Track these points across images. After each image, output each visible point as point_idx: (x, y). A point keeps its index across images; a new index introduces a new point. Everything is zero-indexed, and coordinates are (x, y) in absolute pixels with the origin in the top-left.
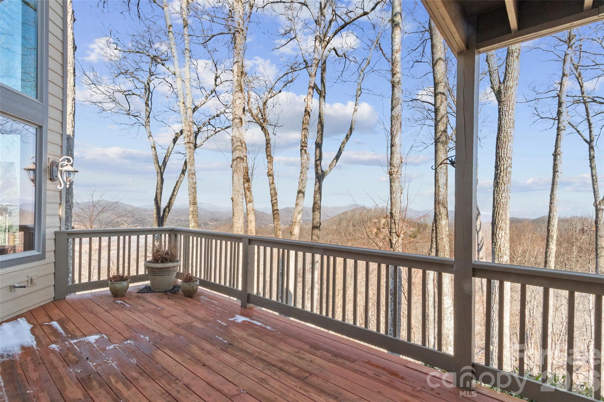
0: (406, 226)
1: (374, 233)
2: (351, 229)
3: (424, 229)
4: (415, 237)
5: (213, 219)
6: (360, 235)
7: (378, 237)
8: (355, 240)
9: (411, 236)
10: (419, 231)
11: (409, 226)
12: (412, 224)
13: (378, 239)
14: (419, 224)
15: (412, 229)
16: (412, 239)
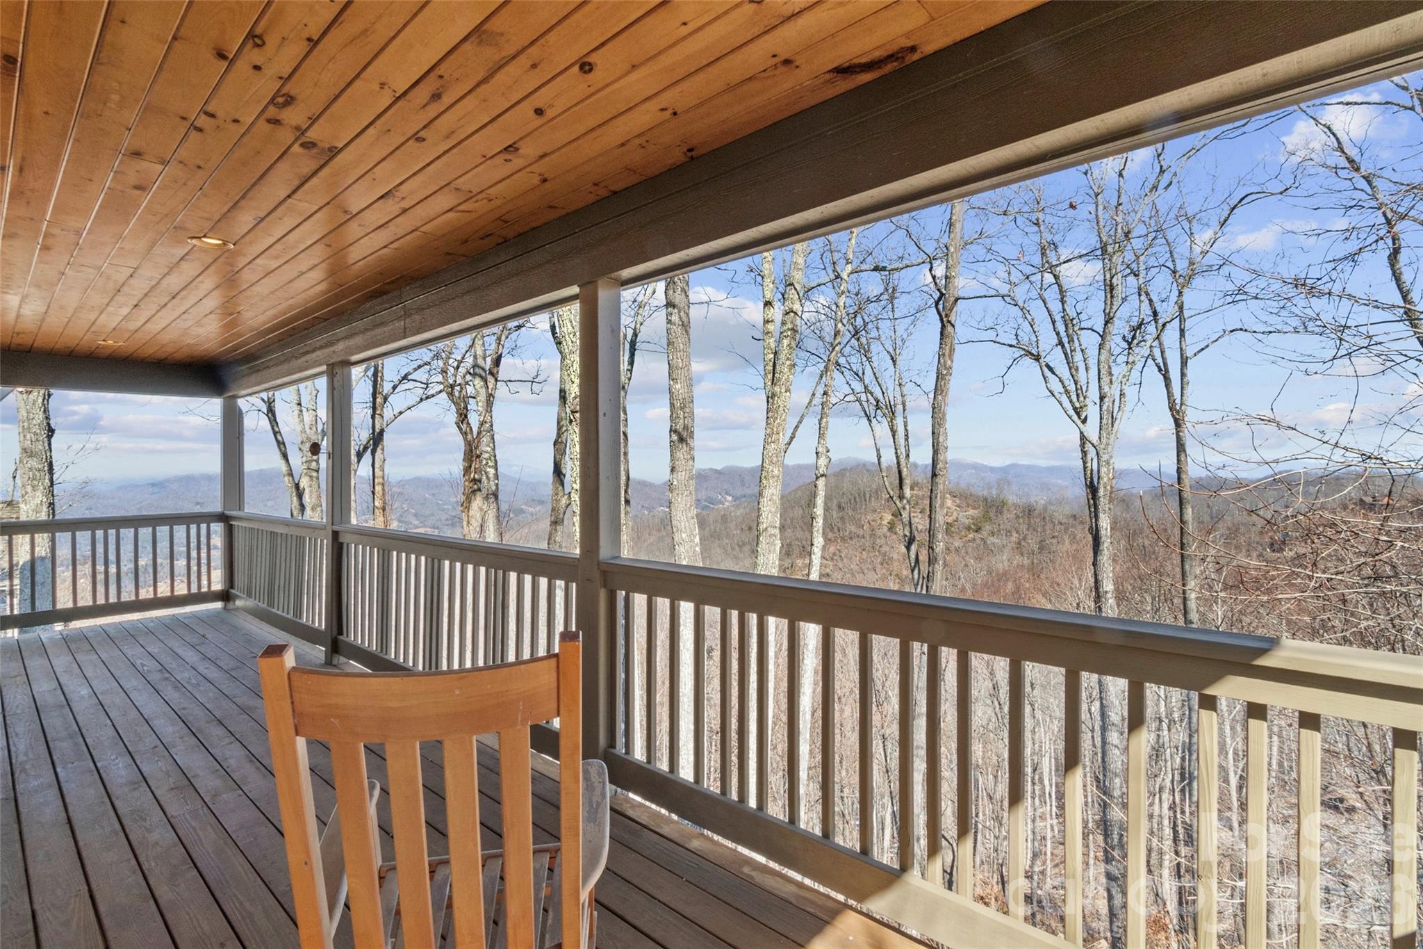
0: (958, 506)
1: (885, 522)
2: (835, 516)
3: (999, 512)
4: (978, 530)
5: (533, 500)
6: (853, 528)
7: (896, 533)
8: (843, 539)
9: (969, 529)
10: (986, 518)
11: (964, 505)
12: (970, 502)
13: (895, 537)
14: (986, 499)
15: (971, 512)
16: (971, 536)
